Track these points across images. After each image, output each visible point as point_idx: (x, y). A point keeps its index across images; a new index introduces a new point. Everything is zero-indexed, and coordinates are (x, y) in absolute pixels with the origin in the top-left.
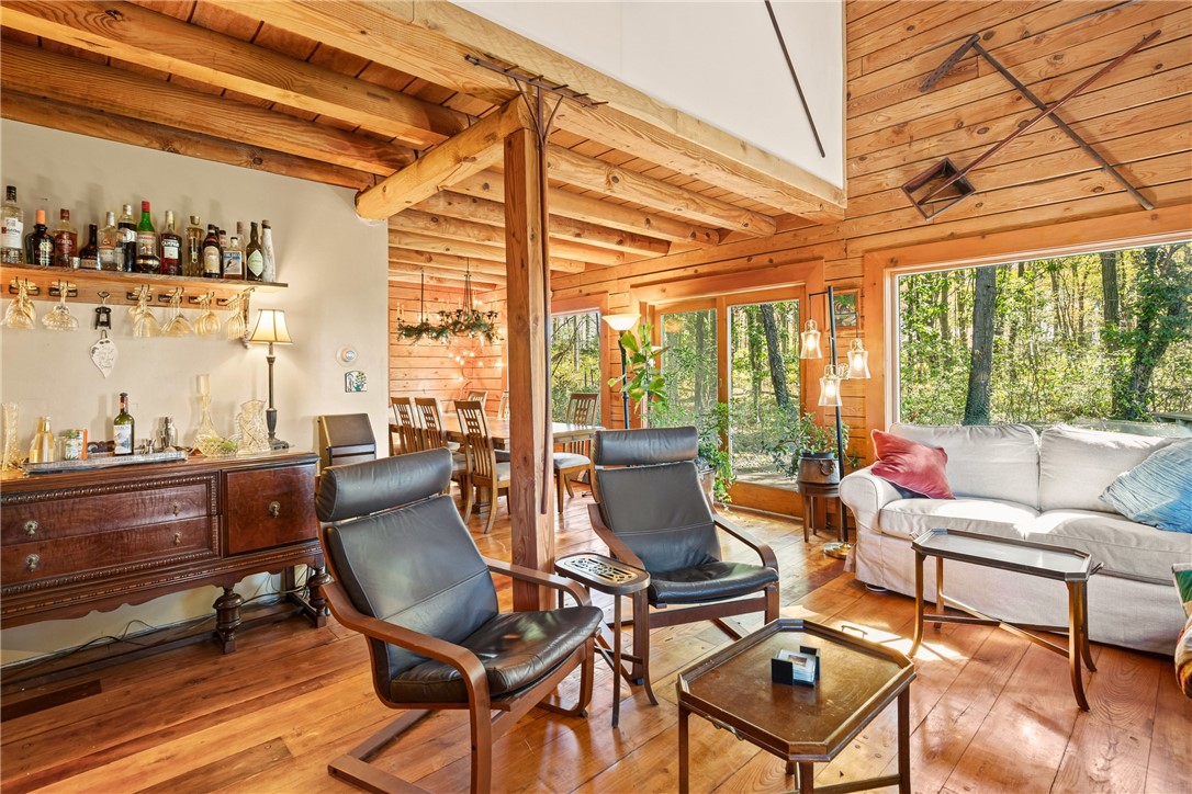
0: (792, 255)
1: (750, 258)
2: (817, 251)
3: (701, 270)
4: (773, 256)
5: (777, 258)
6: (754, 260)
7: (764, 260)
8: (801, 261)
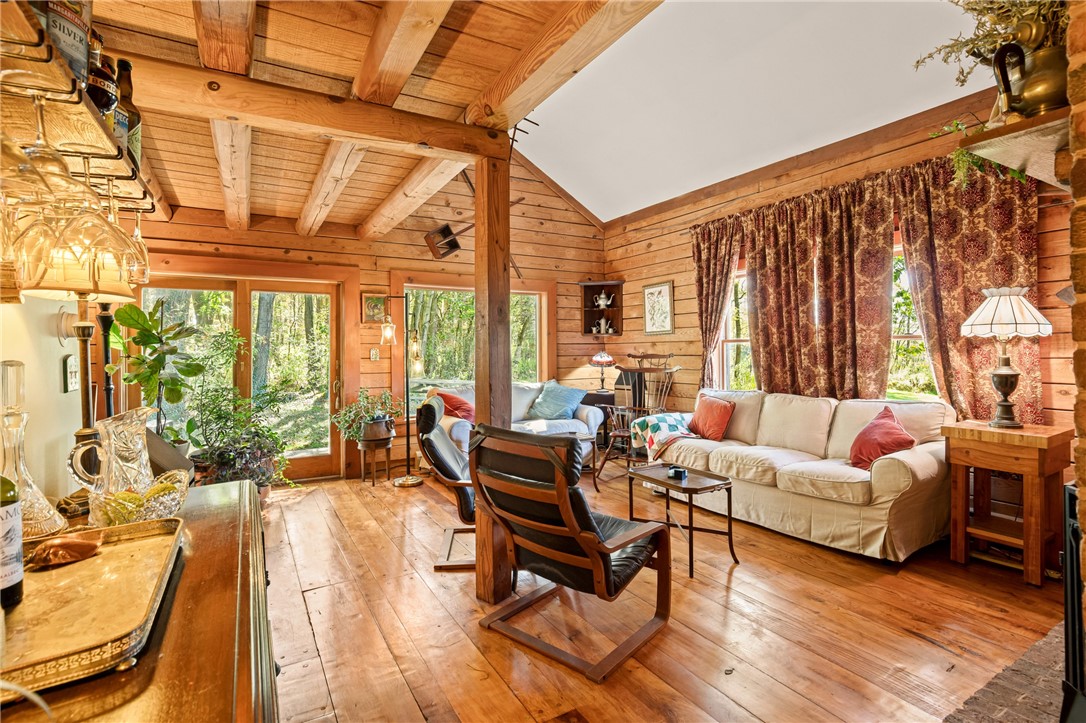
0: (330, 258)
1: (287, 251)
2: (353, 260)
3: (223, 249)
4: (312, 254)
5: (317, 257)
6: (292, 254)
7: (304, 256)
8: (339, 265)
